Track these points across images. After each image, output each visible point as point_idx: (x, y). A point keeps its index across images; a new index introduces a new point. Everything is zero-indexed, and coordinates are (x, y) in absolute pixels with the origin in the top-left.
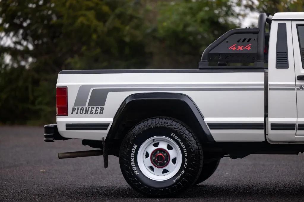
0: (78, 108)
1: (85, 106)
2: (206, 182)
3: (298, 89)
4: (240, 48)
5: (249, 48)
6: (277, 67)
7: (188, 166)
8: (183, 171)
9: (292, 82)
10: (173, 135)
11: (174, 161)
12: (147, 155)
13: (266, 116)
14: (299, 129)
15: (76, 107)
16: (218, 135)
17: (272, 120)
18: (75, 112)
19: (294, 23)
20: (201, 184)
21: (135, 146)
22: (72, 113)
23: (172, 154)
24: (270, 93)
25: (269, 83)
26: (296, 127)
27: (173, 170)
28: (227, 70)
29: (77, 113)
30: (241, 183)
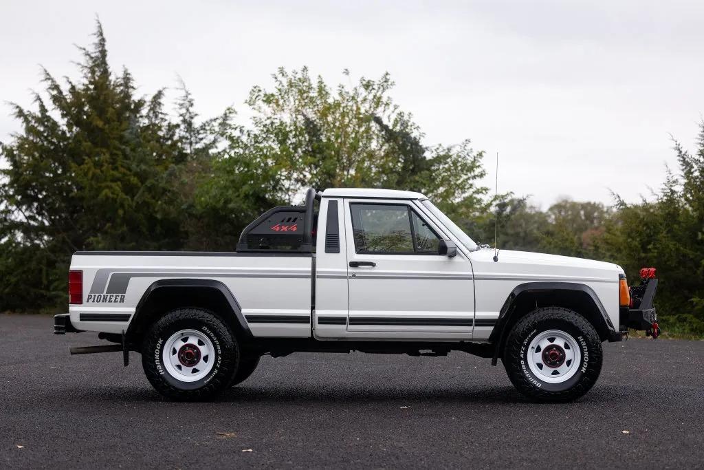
0: (95, 296)
1: (102, 292)
2: (244, 384)
3: (350, 277)
4: (285, 228)
5: (295, 229)
6: (327, 251)
7: (221, 365)
8: (216, 371)
9: (344, 268)
10: (205, 328)
11: (206, 359)
12: (174, 351)
13: (313, 308)
14: (350, 324)
15: (93, 295)
16: (257, 329)
17: (320, 312)
18: (91, 301)
19: (347, 201)
20: (237, 386)
21: (160, 341)
22: (88, 301)
23: (204, 350)
24: (317, 280)
25: (317, 269)
26: (348, 321)
27: (205, 369)
28: (269, 254)
29: (93, 301)
30: (284, 386)
